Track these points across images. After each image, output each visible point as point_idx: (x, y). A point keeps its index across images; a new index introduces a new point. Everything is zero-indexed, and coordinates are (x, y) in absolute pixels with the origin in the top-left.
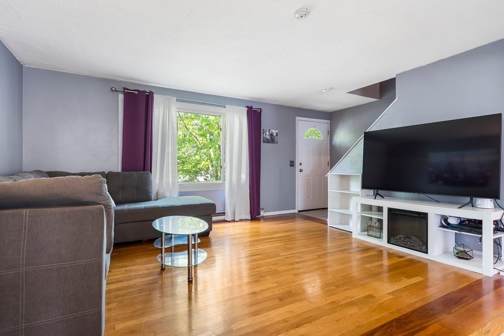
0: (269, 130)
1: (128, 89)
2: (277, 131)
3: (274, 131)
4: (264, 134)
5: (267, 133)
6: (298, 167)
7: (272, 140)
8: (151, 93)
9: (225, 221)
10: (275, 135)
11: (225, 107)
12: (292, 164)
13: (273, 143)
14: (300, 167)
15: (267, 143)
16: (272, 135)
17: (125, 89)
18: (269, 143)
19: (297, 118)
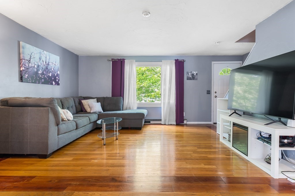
0: (191, 72)
1: (114, 59)
2: (197, 72)
3: (194, 72)
4: (188, 75)
5: (190, 74)
6: (213, 94)
7: (193, 78)
8: (124, 60)
9: (161, 124)
10: (195, 74)
11: (162, 61)
12: (209, 92)
13: (194, 80)
14: (215, 94)
15: (190, 80)
16: (193, 75)
17: (112, 59)
18: (191, 80)
19: (213, 62)
